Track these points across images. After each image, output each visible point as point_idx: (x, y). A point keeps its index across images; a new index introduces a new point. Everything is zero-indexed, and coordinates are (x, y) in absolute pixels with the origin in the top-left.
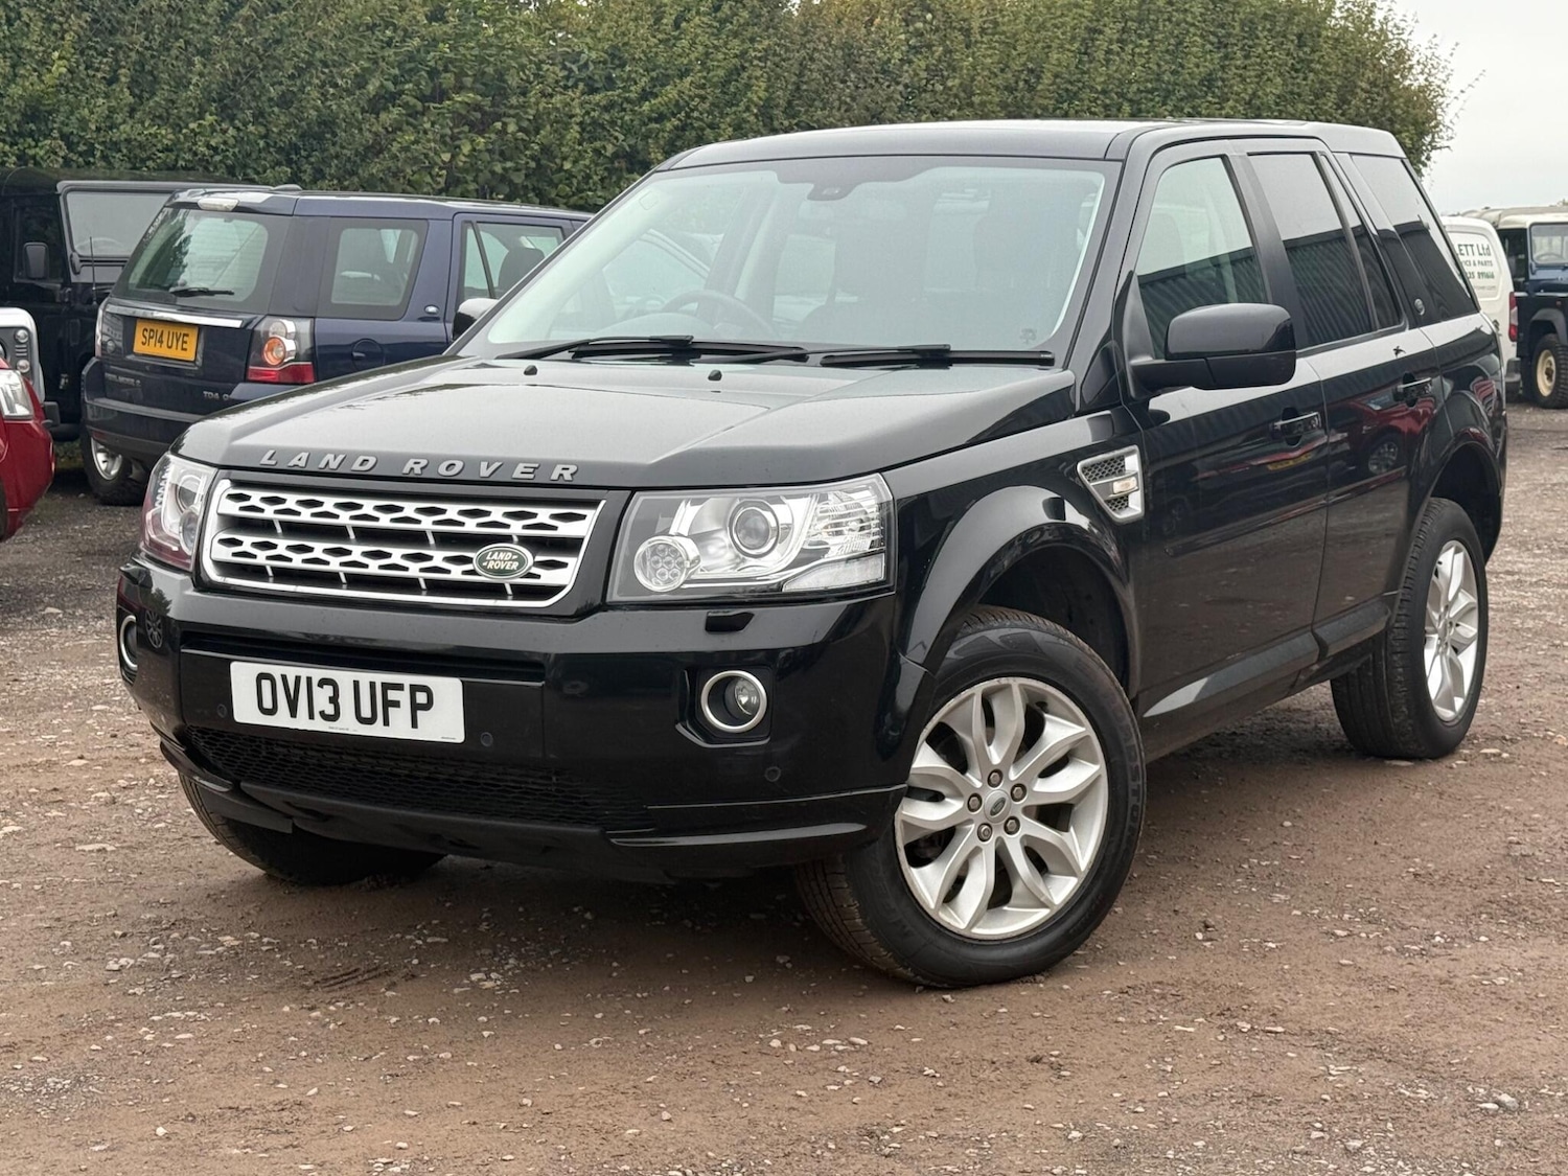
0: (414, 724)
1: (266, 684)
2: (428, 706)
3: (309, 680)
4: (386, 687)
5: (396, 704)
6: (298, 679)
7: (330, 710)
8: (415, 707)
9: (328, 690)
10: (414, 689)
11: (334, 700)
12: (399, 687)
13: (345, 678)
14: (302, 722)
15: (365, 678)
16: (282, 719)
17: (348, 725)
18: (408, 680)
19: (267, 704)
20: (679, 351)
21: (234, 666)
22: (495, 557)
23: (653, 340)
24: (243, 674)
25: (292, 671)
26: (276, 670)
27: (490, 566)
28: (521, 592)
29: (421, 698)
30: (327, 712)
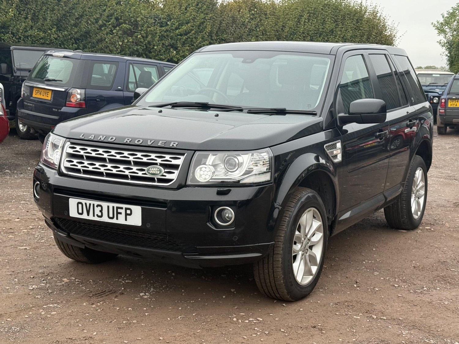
0: (126, 220)
1: (80, 206)
2: (130, 214)
3: (94, 205)
4: (118, 208)
5: (121, 213)
6: (90, 204)
7: (100, 214)
8: (126, 215)
9: (100, 208)
10: (126, 209)
11: (101, 211)
12: (122, 208)
13: (105, 205)
14: (91, 217)
15: (111, 205)
16: (85, 216)
17: (105, 219)
18: (124, 206)
19: (80, 211)
20: (204, 107)
21: (70, 199)
22: (152, 169)
23: (196, 103)
24: (73, 202)
25: (88, 202)
26: (83, 201)
27: (151, 172)
28: (160, 180)
29: (128, 212)
30: (99, 215)
